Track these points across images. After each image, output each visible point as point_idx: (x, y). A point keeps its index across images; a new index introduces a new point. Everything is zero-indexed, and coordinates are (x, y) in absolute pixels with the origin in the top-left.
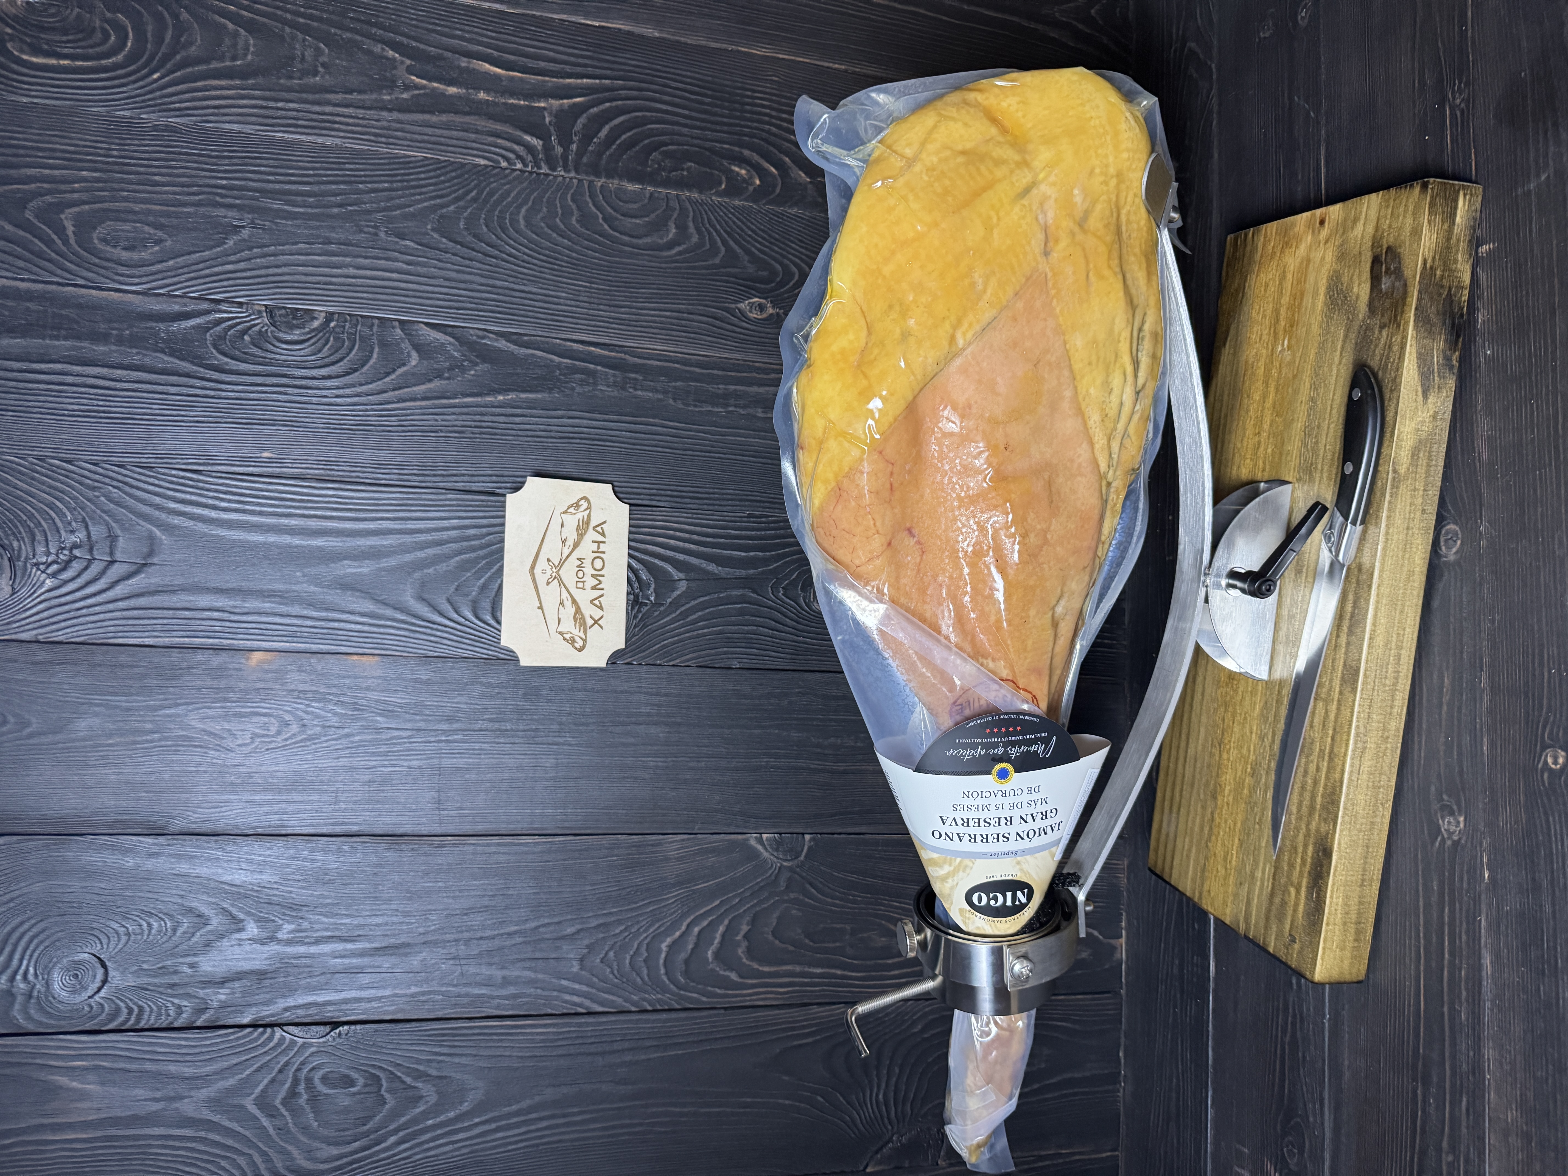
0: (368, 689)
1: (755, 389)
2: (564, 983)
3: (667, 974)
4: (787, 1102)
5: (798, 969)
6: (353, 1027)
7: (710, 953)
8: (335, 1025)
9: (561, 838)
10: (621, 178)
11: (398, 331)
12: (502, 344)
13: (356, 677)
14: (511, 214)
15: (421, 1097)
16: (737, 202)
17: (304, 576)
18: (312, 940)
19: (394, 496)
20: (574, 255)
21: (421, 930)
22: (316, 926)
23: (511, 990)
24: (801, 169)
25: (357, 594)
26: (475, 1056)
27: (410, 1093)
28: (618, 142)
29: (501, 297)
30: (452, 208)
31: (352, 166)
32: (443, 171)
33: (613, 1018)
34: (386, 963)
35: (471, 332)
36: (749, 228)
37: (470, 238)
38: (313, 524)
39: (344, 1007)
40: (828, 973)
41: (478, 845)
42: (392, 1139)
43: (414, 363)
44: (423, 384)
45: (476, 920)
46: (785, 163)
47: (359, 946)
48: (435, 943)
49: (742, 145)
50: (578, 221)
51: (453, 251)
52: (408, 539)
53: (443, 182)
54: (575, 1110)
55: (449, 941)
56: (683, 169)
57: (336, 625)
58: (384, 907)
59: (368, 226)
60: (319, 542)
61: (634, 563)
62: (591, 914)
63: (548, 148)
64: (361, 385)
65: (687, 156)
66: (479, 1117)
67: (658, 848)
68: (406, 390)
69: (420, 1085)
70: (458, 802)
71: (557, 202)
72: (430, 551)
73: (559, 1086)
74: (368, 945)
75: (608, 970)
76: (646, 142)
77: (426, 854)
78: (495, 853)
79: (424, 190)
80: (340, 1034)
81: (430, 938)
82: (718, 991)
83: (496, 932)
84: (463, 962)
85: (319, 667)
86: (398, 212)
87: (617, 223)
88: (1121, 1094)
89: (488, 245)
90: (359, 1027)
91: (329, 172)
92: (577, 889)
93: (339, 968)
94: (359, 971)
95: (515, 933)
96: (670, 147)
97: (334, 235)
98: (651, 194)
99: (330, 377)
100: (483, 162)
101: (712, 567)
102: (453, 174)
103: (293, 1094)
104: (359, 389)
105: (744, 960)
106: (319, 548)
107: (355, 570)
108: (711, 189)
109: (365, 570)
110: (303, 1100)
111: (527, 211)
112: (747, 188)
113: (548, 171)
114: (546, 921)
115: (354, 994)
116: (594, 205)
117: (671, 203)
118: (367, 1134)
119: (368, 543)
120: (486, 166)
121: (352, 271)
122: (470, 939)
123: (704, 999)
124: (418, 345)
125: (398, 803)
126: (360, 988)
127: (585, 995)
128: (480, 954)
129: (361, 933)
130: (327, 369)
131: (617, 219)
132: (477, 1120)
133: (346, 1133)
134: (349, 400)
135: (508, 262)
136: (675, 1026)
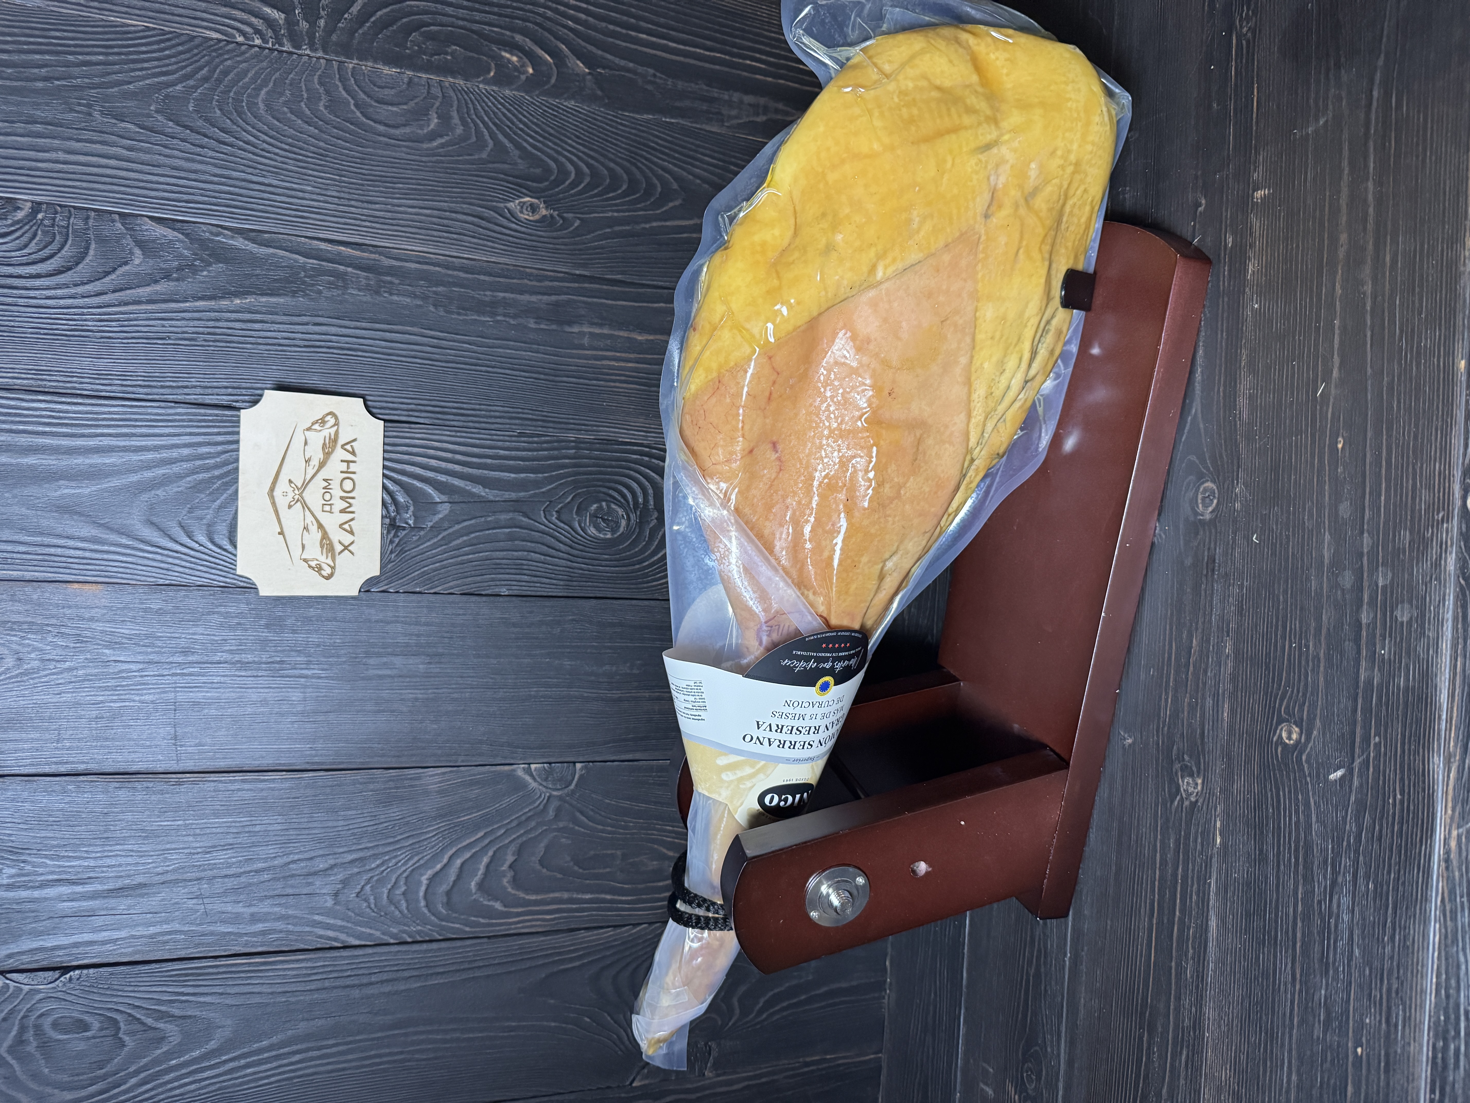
0: (92, 619)
1: (526, 298)
2: (317, 918)
3: (427, 906)
4: (553, 1024)
5: (566, 895)
6: (85, 971)
7: (473, 884)
8: (66, 969)
9: (311, 774)
10: (375, 61)
11: (119, 225)
12: (239, 242)
13: (77, 607)
14: (249, 96)
15: (163, 1038)
16: (507, 92)
17: (15, 497)
18: (37, 884)
19: (116, 409)
20: (322, 144)
21: (159, 870)
22: (40, 870)
23: (260, 927)
24: (579, 59)
25: (75, 517)
26: (222, 994)
27: (151, 1034)
28: (373, 19)
29: (237, 190)
30: (179, 87)
31: (58, 34)
32: (168, 44)
33: (370, 951)
34: (122, 904)
35: (204, 228)
36: (520, 121)
37: (200, 123)
38: (23, 440)
39: (75, 951)
40: (597, 898)
41: (221, 781)
42: (133, 1081)
43: (137, 262)
44: (148, 285)
45: (221, 857)
46: (561, 50)
47: (89, 888)
48: (176, 881)
49: (512, 30)
50: (326, 107)
51: (182, 136)
52: (135, 457)
53: (169, 57)
54: (331, 1042)
55: (190, 881)
56: (447, 53)
57: (52, 550)
58: (118, 847)
59: (79, 104)
60: (31, 460)
61: (389, 484)
62: (345, 849)
63: (291, 23)
64: (76, 285)
65: (451, 39)
66: (226, 1054)
67: (417, 783)
68: (128, 292)
69: (161, 1025)
70: (196, 738)
71: (303, 85)
72: (160, 471)
73: (314, 1019)
74: (99, 887)
75: (365, 904)
76: (404, 20)
77: (162, 792)
78: (239, 790)
79: (146, 65)
80: (71, 979)
81: (169, 877)
82: (482, 920)
83: (242, 870)
84: (206, 901)
85: (35, 597)
86: (116, 89)
87: (371, 110)
88: (886, 1001)
89: (223, 130)
90: (91, 971)
91: (32, 40)
92: (330, 824)
93: (69, 912)
94: (92, 914)
95: (263, 870)
96: (432, 28)
97: (38, 113)
98: (410, 80)
99: (38, 276)
100: (215, 35)
101: (477, 490)
102: (180, 48)
103: (20, 1041)
104: (73, 291)
105: (510, 890)
106: (30, 466)
107: (73, 491)
108: (479, 77)
109: (87, 491)
110: (32, 1047)
111: (268, 93)
112: (518, 77)
113: (291, 49)
114: (296, 857)
115: (87, 937)
116: (344, 89)
117: (433, 91)
118: (104, 1077)
119: (87, 461)
120: (219, 41)
121: (61, 156)
122: (215, 877)
123: (467, 929)
124: (142, 241)
125: (129, 740)
126: (94, 931)
127: (341, 929)
128: (225, 893)
129: (92, 875)
130: (35, 267)
131: (371, 106)
132: (224, 1058)
133: (81, 1078)
134: (62, 302)
135: (245, 150)
136: (437, 956)
